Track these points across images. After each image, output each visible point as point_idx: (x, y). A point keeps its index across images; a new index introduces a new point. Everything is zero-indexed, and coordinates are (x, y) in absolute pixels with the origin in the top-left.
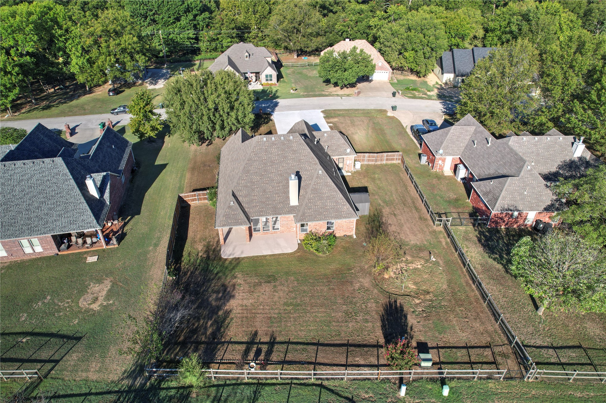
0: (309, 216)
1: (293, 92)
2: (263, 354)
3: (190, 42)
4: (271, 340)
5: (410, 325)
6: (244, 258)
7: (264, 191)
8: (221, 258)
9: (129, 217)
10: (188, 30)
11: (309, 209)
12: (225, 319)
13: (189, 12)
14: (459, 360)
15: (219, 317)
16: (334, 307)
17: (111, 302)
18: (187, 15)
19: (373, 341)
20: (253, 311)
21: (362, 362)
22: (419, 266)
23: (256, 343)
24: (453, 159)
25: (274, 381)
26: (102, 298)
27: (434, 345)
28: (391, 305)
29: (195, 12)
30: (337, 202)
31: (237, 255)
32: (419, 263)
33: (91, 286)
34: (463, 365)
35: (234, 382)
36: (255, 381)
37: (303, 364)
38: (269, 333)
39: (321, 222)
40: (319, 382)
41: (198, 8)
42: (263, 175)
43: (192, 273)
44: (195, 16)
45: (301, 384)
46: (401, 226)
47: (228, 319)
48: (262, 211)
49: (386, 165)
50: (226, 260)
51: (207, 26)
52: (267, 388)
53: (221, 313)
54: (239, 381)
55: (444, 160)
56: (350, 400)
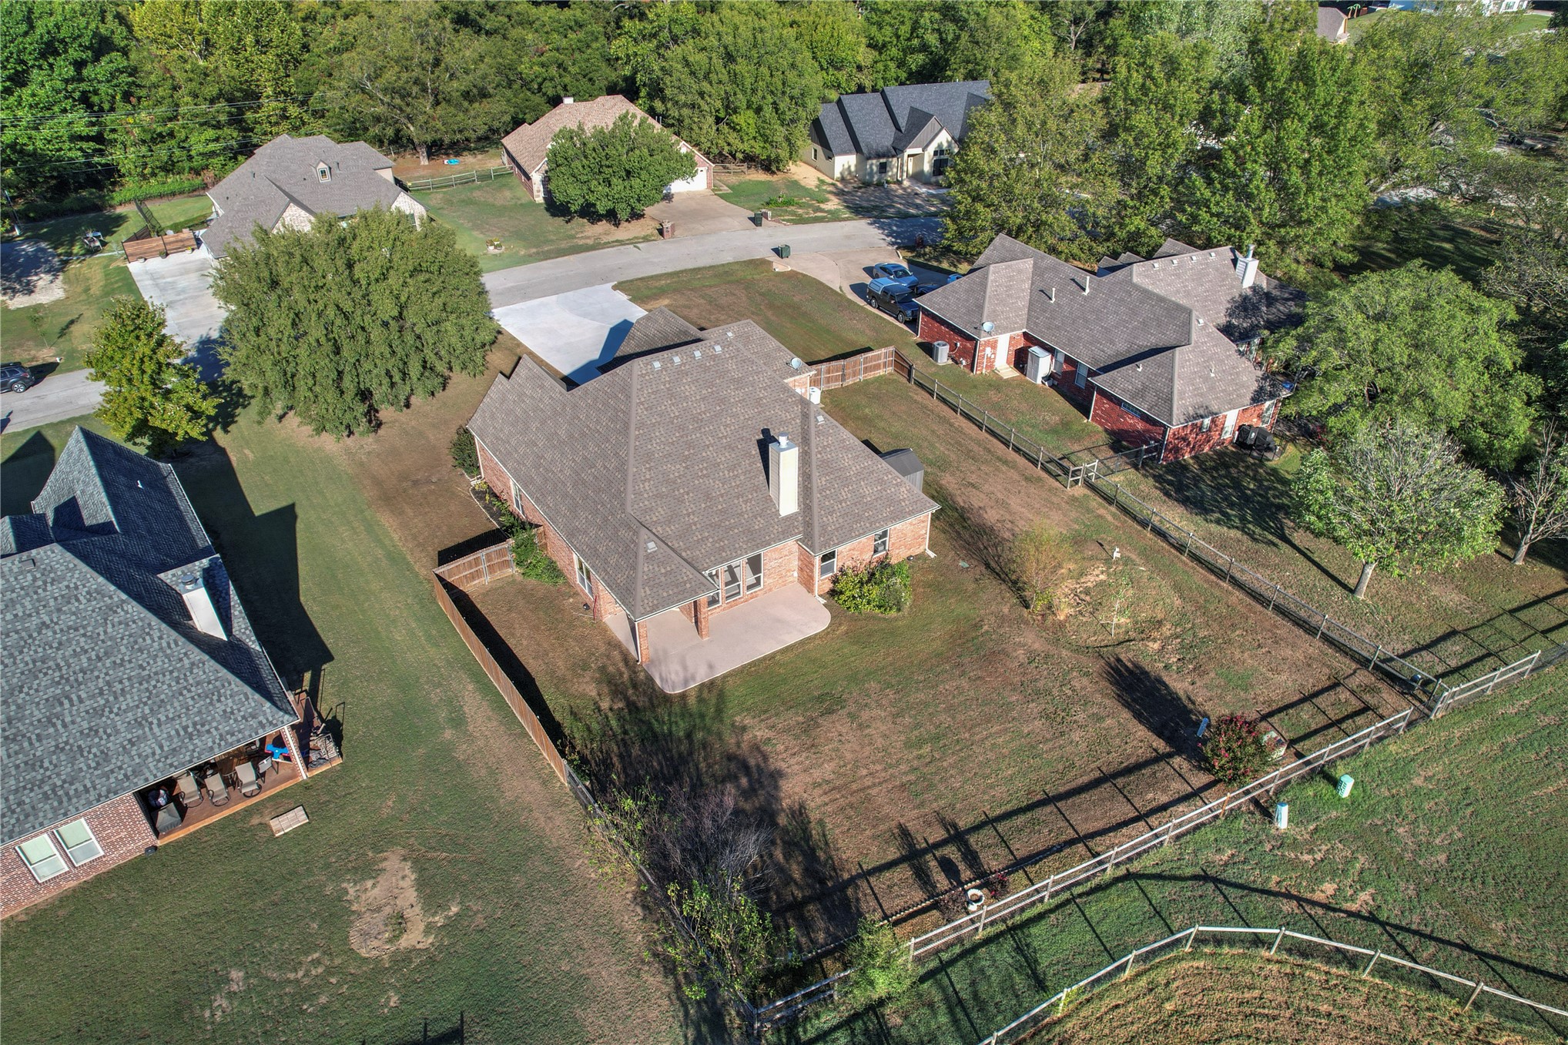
0: (837, 529)
2: (962, 866)
3: (81, 149)
4: (948, 831)
5: (1181, 693)
6: (725, 677)
7: (708, 497)
9: (308, 676)
10: (64, 111)
11: (831, 513)
12: (806, 830)
13: (56, 53)
14: (1314, 727)
15: (785, 831)
16: (1014, 714)
17: (454, 909)
18: (51, 66)
19: (1147, 754)
20: (854, 786)
21: (1164, 799)
22: (1102, 577)
23: (925, 851)
24: (1012, 338)
25: (1039, 908)
26: (417, 909)
29: (74, 53)
30: (881, 481)
31: (702, 676)
32: (1097, 572)
33: (351, 891)
34: (1326, 734)
35: (957, 950)
36: (1002, 927)
37: (1060, 851)
38: (931, 818)
39: (863, 539)
40: (1122, 871)
41: (86, 41)
42: (687, 458)
43: (621, 756)
44: (79, 65)
45: (1092, 891)
46: (1003, 504)
47: (812, 825)
48: (722, 549)
49: (867, 383)
50: (683, 696)
51: (127, 96)
52: (1034, 930)
53: (782, 820)
54: (968, 945)
55: (994, 346)
56: (1204, 878)
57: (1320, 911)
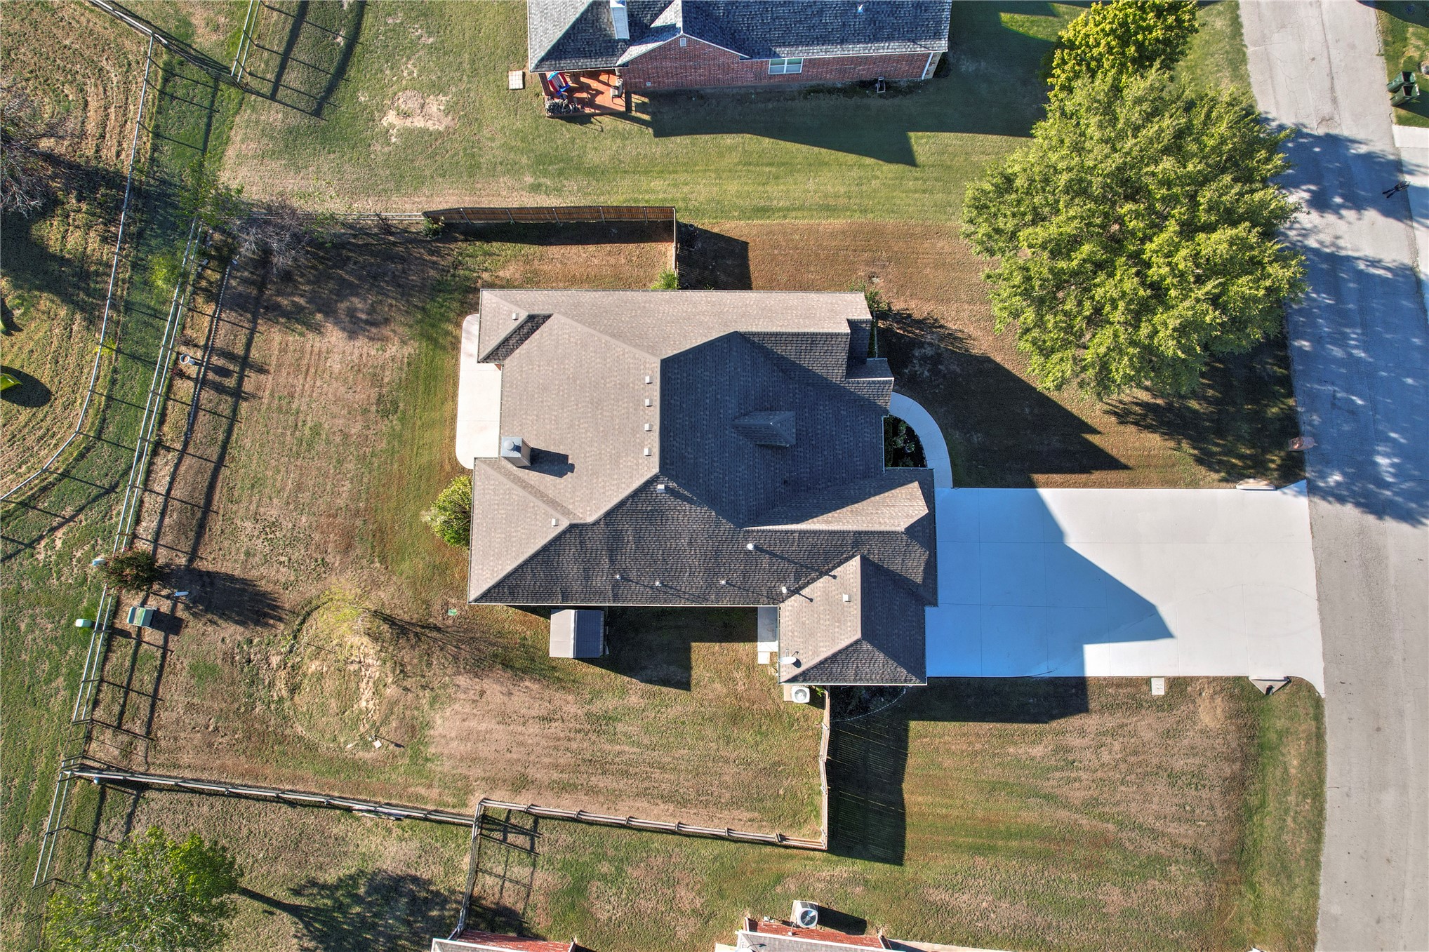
2: (218, 379)
4: (245, 393)
6: (457, 360)
8: (467, 314)
9: (646, 117)
12: (304, 324)
15: (312, 313)
16: (291, 507)
17: (393, 140)
19: (202, 552)
20: (313, 370)
22: (363, 704)
23: (242, 370)
26: (409, 125)
28: (275, 608)
33: (444, 98)
37: (186, 434)
38: (260, 394)
43: (434, 263)
47: (304, 329)
50: (459, 325)
53: (319, 316)
56: (113, 489)
57: (55, 524)
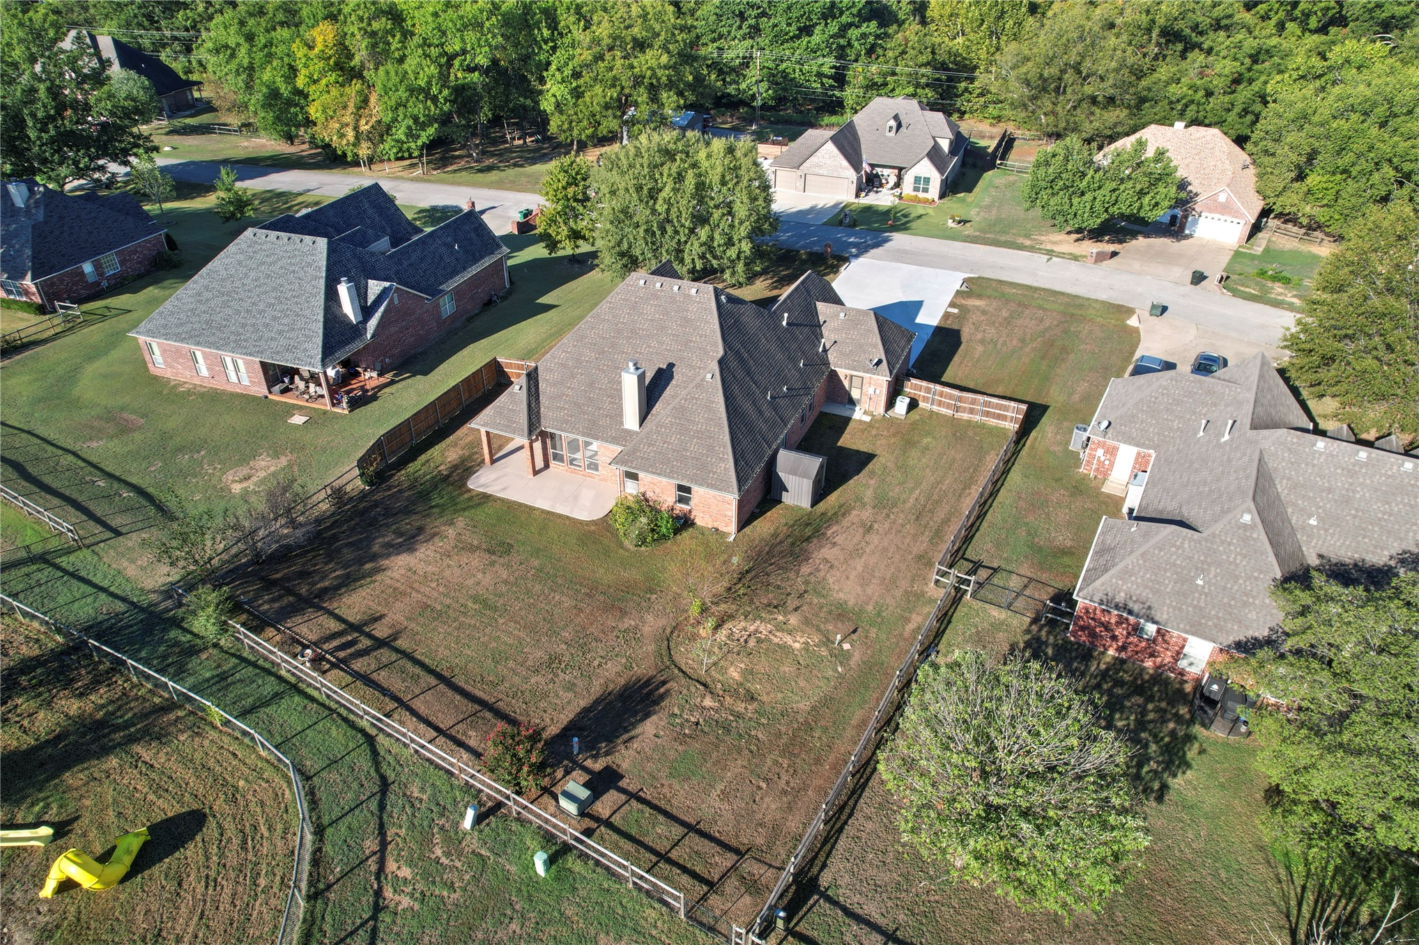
0: (643, 458)
1: (953, 225)
2: (350, 650)
4: (387, 637)
5: (639, 730)
6: (499, 498)
8: (465, 484)
9: (406, 375)
10: (824, 56)
12: (364, 577)
13: (834, 17)
14: (645, 839)
15: (359, 570)
16: (544, 639)
17: (259, 489)
18: (826, 24)
20: (415, 585)
21: (472, 742)
22: (797, 645)
23: (361, 632)
24: (1139, 454)
25: (315, 694)
26: (257, 479)
27: (632, 788)
28: (648, 682)
29: (845, 19)
30: (711, 448)
31: (489, 491)
32: (802, 640)
33: (262, 456)
34: (642, 850)
35: (267, 665)
36: (293, 680)
37: (385, 695)
38: (400, 627)
39: (664, 480)
40: (373, 732)
41: (855, 11)
42: (604, 352)
43: (399, 491)
44: (844, 28)
45: (345, 720)
46: (857, 552)
48: (567, 422)
49: (982, 426)
50: (468, 490)
51: (870, 51)
52: (297, 699)
53: (368, 566)
54: (275, 670)
55: (1112, 452)
56: (385, 784)
57: (374, 868)
